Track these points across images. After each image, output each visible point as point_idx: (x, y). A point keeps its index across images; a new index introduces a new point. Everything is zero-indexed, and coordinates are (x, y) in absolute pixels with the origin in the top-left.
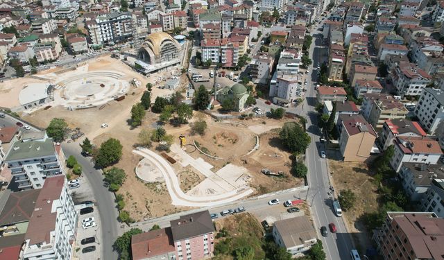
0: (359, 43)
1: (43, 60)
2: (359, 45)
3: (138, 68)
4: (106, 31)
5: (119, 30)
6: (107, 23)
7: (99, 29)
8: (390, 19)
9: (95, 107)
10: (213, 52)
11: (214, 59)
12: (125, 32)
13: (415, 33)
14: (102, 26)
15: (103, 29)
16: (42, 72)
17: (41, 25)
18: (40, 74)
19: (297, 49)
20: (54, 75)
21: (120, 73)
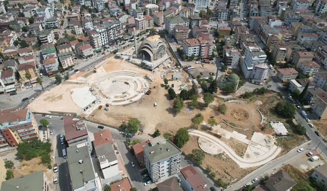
0: (287, 34)
1: (67, 66)
2: (287, 35)
3: (143, 66)
4: (104, 38)
5: (112, 36)
6: (105, 31)
7: (100, 37)
8: (296, 14)
9: (136, 102)
10: (195, 49)
11: (195, 54)
12: (115, 36)
13: (318, 24)
14: (102, 34)
15: (102, 36)
16: (72, 77)
17: (47, 36)
18: (72, 79)
19: (253, 43)
20: (83, 78)
21: (132, 71)
